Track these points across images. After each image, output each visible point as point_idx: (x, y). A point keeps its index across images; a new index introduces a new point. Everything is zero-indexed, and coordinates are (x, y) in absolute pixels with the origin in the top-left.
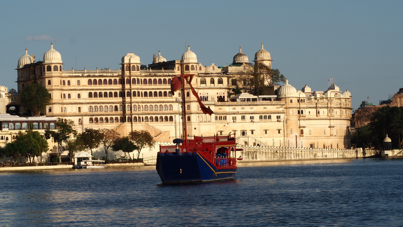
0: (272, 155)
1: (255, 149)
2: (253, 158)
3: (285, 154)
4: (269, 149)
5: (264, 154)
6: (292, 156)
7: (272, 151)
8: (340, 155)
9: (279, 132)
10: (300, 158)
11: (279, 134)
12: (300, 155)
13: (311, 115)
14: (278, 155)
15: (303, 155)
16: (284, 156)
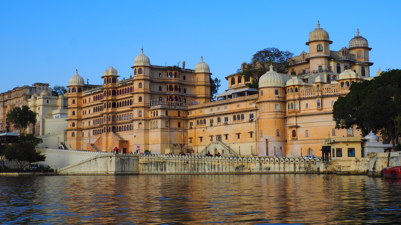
0: (183, 167)
1: (164, 159)
2: (162, 170)
3: (197, 165)
4: (179, 159)
5: (174, 165)
6: (206, 168)
7: (183, 161)
9: (251, 136)
10: (216, 170)
12: (216, 167)
14: (190, 167)
15: (220, 166)
16: (197, 167)
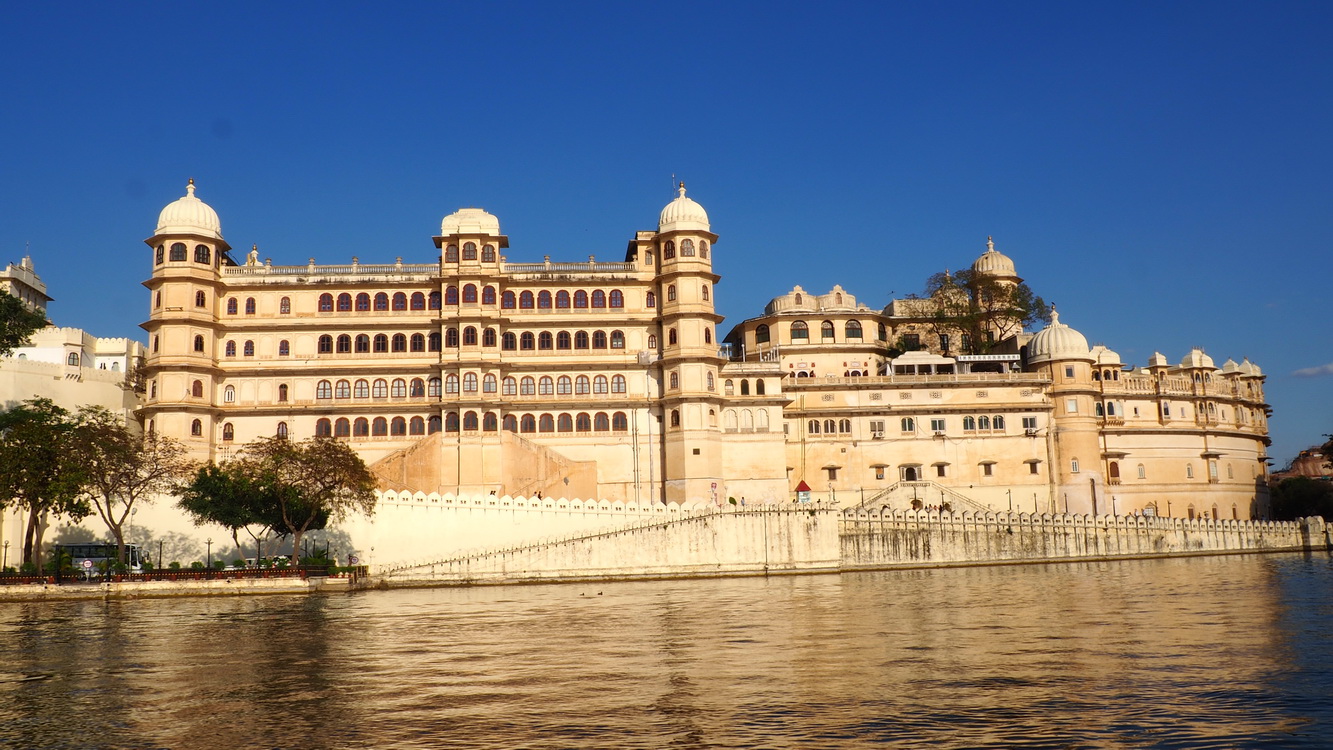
0: (992, 544)
1: (923, 523)
2: (914, 554)
3: (1041, 538)
4: (978, 521)
5: (960, 540)
6: (1071, 545)
7: (993, 529)
8: (1248, 541)
9: (1034, 470)
10: (1102, 551)
11: (1034, 476)
12: (1101, 542)
13: (1140, 419)
14: (1017, 543)
15: (1113, 540)
16: (1039, 544)
